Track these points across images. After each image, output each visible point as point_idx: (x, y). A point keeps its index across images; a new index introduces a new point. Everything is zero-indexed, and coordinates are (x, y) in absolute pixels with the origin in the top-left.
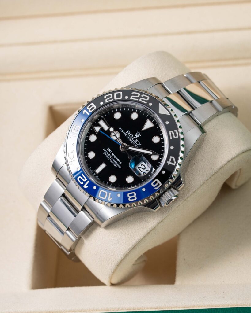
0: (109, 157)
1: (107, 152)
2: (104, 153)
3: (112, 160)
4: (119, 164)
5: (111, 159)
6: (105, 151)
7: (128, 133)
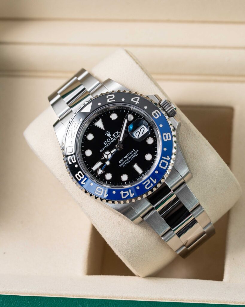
0: (127, 161)
1: (123, 163)
2: (124, 166)
3: (131, 158)
4: (135, 151)
5: (129, 159)
6: (121, 165)
7: (106, 143)
